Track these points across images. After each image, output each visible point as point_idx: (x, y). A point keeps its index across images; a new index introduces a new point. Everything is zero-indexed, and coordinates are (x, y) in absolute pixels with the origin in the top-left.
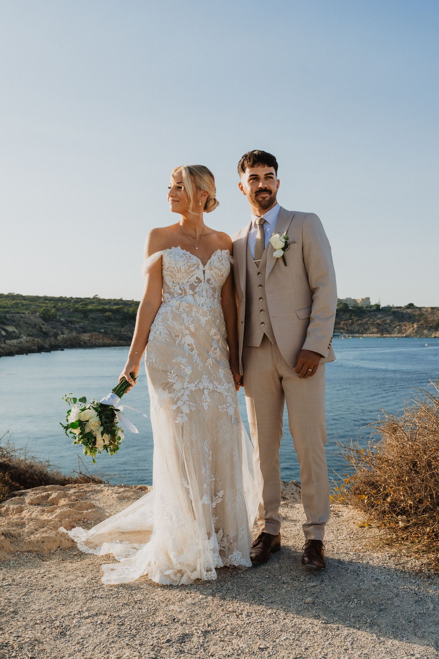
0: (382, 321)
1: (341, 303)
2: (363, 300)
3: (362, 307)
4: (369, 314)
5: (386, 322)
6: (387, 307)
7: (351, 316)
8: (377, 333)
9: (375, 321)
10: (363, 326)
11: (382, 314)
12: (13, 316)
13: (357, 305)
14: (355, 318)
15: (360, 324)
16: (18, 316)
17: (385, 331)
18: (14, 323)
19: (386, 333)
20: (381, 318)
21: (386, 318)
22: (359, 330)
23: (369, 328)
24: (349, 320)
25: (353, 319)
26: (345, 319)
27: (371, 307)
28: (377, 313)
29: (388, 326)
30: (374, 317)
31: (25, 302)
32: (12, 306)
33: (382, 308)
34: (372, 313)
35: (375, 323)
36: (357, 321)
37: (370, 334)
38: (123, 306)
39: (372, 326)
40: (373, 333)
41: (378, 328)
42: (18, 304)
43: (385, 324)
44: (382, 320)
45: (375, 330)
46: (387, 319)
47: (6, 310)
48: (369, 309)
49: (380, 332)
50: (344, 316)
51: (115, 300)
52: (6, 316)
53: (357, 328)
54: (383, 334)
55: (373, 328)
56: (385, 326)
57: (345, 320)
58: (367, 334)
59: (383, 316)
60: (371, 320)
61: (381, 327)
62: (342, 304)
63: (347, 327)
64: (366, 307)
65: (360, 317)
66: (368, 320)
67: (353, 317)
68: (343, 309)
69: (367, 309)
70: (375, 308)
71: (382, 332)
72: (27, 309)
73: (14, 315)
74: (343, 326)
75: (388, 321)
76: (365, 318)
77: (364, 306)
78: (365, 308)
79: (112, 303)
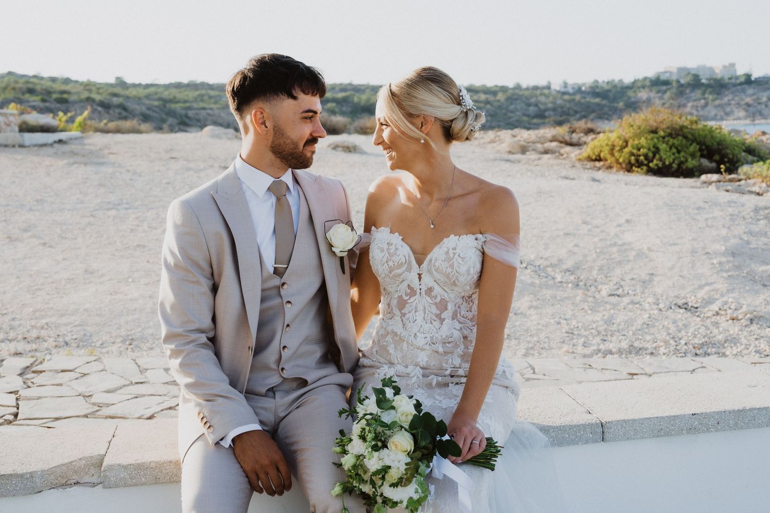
0: (754, 100)
1: (689, 74)
2: (725, 67)
3: (722, 79)
4: (733, 89)
5: (760, 101)
6: (764, 77)
7: (704, 94)
8: (746, 118)
9: (742, 100)
10: (723, 108)
11: (754, 88)
12: (197, 114)
13: (714, 77)
14: (711, 97)
15: (719, 106)
16: (203, 113)
17: (758, 114)
18: (199, 124)
19: (759, 117)
20: (753, 94)
21: (761, 94)
22: (716, 115)
23: (732, 112)
24: (700, 99)
25: (708, 98)
26: (694, 98)
27: (737, 78)
28: (746, 86)
29: (763, 106)
30: (742, 94)
31: (212, 93)
32: (195, 100)
33: (756, 79)
34: (739, 87)
35: (743, 103)
36: (713, 100)
37: (734, 120)
38: (352, 92)
39: (737, 108)
40: (739, 119)
41: (747, 111)
42: (203, 95)
43: (759, 103)
44: (755, 97)
45: (742, 114)
46: (763, 96)
47: (188, 105)
48: (733, 81)
49: (750, 117)
50: (693, 95)
51: (341, 84)
52: (187, 113)
53: (713, 112)
54: (753, 120)
55: (739, 112)
56: (759, 107)
57: (695, 100)
58: (730, 120)
59: (755, 91)
60: (736, 98)
61: (751, 109)
62: (690, 76)
63: (697, 111)
64: (730, 79)
65: (718, 94)
66: (733, 99)
67: (707, 96)
68: (691, 82)
69: (730, 81)
70: (742, 79)
71: (754, 117)
72: (216, 103)
73: (197, 112)
74: (692, 109)
75: (764, 99)
76: (727, 95)
77: (726, 77)
78: (727, 81)
79: (337, 89)
